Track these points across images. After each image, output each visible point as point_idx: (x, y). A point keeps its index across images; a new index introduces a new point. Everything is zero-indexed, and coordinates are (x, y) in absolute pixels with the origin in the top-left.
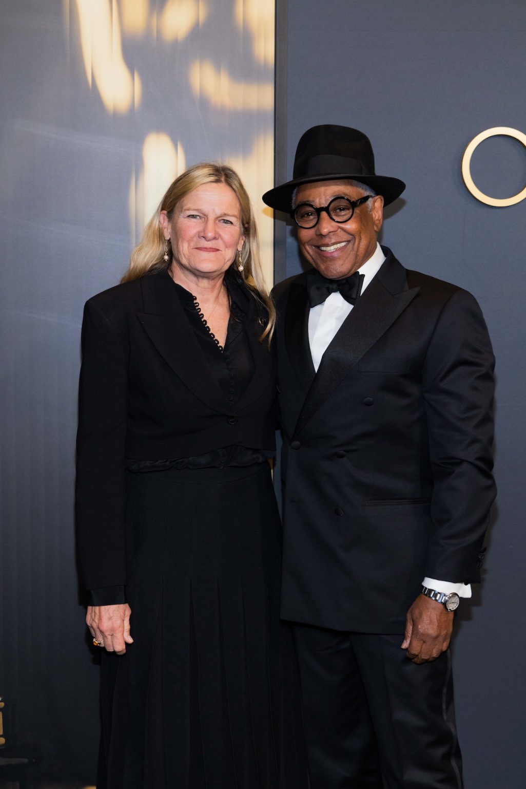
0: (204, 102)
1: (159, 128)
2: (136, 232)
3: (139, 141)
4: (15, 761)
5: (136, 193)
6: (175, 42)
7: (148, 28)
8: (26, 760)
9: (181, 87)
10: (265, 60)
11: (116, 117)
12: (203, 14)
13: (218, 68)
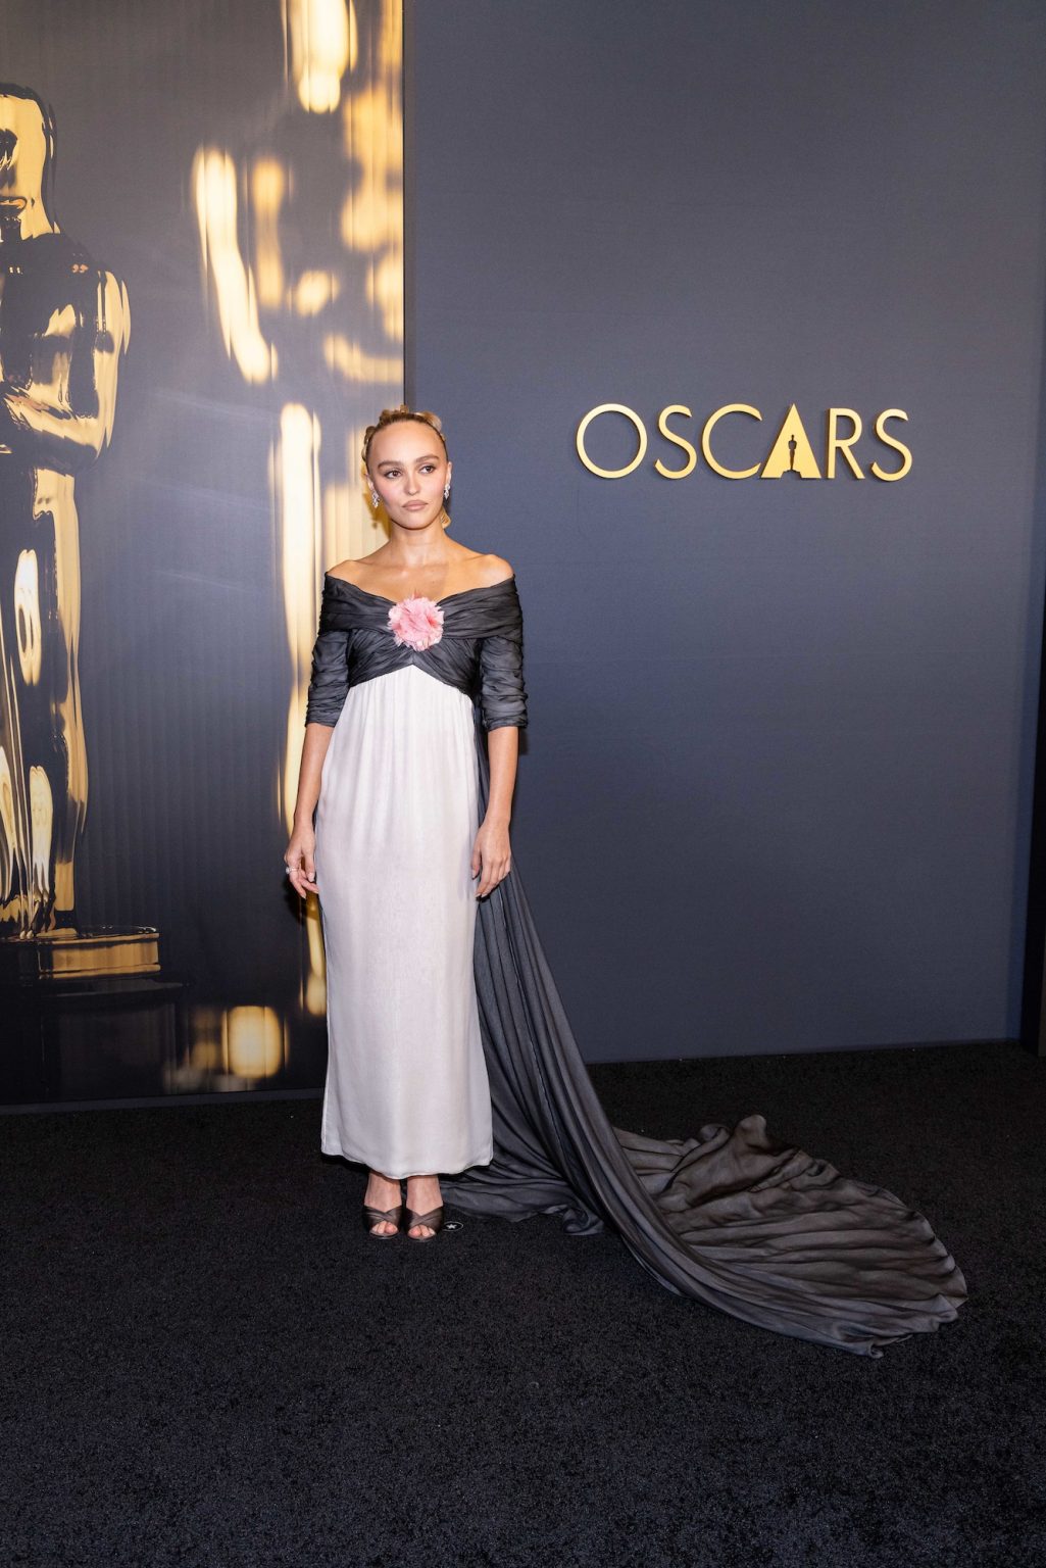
0: (337, 375)
1: (296, 398)
2: (276, 497)
3: (276, 412)
4: (170, 985)
5: (275, 460)
6: (309, 317)
7: (283, 302)
8: (181, 985)
9: (316, 361)
10: (395, 338)
11: (254, 387)
12: (335, 290)
13: (350, 343)
